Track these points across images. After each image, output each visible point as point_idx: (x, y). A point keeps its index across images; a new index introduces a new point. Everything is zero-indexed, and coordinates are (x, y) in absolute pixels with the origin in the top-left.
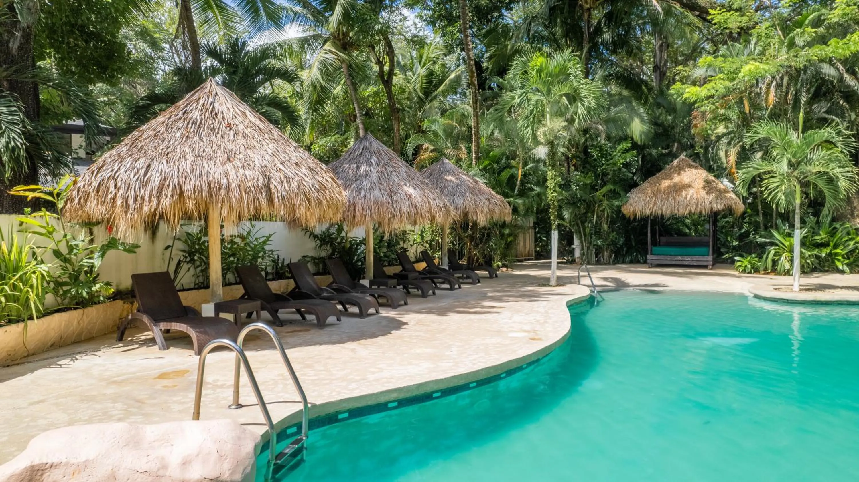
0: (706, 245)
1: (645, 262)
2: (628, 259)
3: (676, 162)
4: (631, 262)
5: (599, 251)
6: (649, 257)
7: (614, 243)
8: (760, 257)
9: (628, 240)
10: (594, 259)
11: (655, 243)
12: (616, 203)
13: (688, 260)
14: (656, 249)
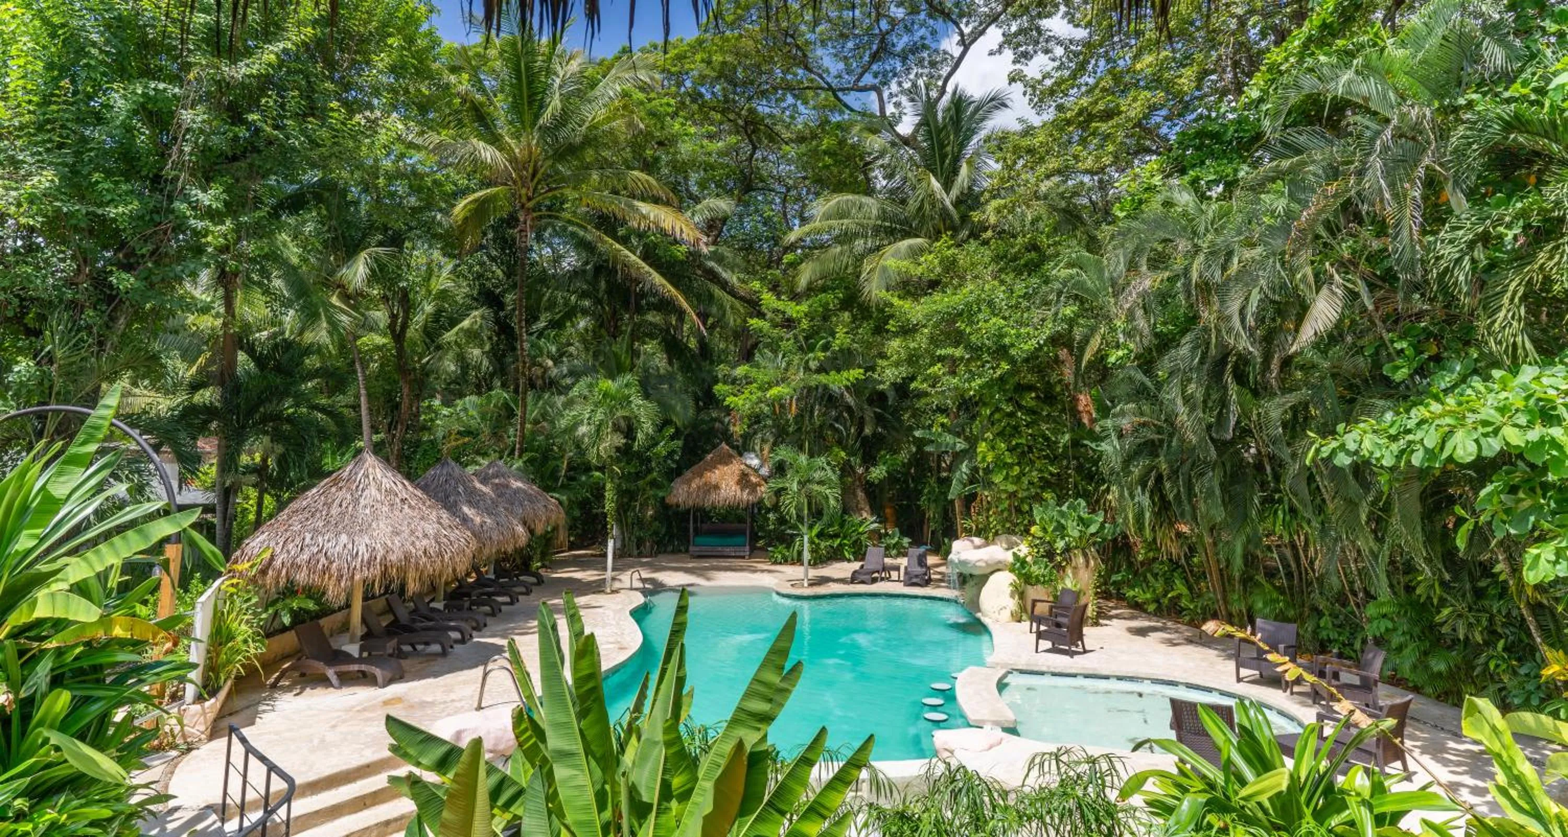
0: (743, 533)
1: (687, 551)
2: (670, 548)
3: (709, 457)
4: (673, 552)
5: (640, 543)
6: (691, 548)
7: (656, 533)
8: (788, 548)
9: (669, 527)
10: (636, 552)
11: (697, 532)
12: (661, 494)
13: (727, 550)
14: (699, 540)
